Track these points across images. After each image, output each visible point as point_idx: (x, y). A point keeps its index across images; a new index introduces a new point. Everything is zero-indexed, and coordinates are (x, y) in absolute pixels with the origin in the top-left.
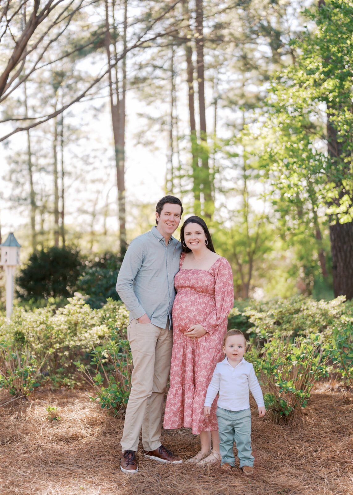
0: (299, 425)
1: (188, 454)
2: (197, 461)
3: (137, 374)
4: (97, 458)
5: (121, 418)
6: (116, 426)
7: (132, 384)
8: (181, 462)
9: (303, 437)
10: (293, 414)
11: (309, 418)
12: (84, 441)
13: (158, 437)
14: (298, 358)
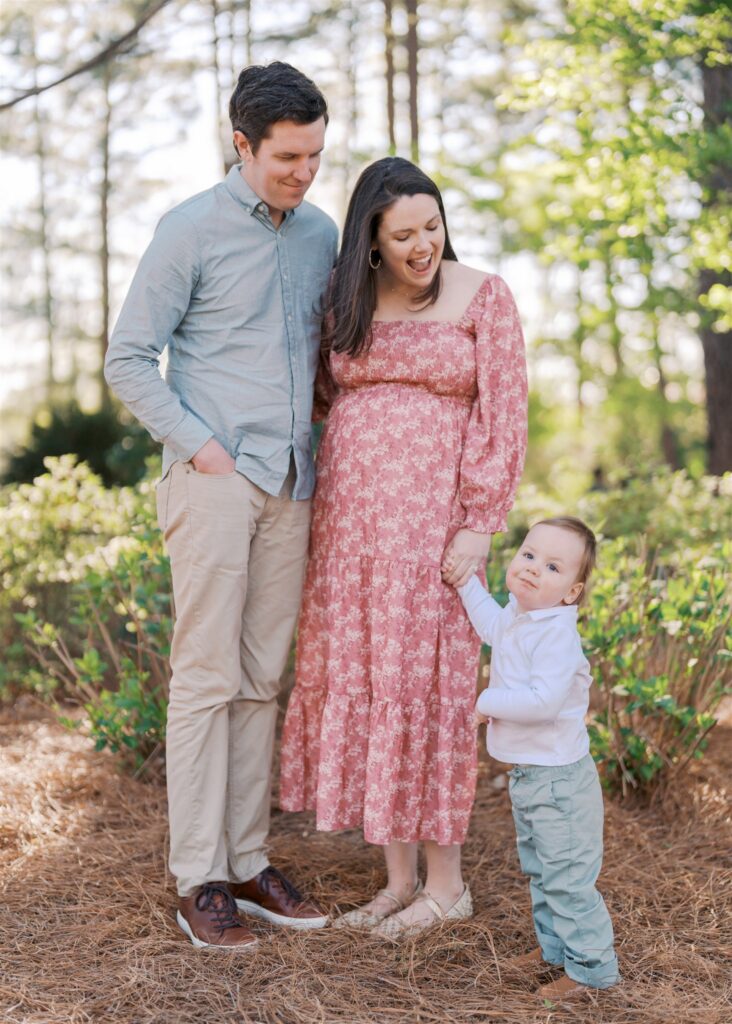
0: (683, 809)
1: (345, 896)
2: (372, 920)
3: (189, 637)
4: (54, 908)
5: (155, 782)
6: (136, 805)
7: (175, 667)
8: (319, 921)
9: (698, 848)
10: (664, 776)
11: (710, 790)
12: (29, 849)
13: (259, 839)
14: (685, 612)
